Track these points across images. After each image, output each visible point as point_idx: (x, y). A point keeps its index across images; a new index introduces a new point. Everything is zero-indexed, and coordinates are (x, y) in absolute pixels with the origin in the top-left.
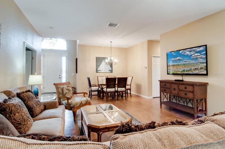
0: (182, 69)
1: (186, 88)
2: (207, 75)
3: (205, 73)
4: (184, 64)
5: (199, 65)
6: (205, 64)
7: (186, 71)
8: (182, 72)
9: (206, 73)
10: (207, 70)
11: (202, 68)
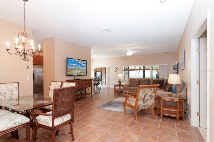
0: (77, 71)
1: (89, 82)
2: (86, 75)
3: (86, 74)
4: (78, 69)
5: (84, 70)
6: (86, 70)
10: (87, 73)
11: (85, 72)
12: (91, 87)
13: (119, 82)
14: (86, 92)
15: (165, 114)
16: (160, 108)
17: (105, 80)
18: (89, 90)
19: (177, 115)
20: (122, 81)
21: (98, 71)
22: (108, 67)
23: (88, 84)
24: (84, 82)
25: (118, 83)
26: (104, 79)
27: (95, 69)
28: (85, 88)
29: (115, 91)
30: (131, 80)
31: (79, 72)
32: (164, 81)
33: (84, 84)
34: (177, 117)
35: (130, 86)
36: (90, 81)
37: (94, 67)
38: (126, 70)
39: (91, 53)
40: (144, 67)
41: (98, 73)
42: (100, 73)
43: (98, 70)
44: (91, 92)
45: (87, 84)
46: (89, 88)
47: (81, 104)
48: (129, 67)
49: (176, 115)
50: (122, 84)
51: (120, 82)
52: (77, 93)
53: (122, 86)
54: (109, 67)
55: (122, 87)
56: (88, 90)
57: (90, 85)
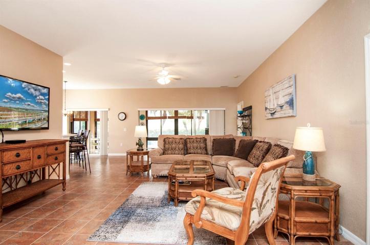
0: (24, 118)
1: (56, 149)
2: (48, 128)
4: (27, 110)
5: (42, 114)
6: (47, 114)
7: (29, 123)
8: (22, 124)
9: (47, 126)
10: (48, 121)
11: (44, 119)
12: (61, 164)
13: (137, 144)
14: (47, 177)
15: (301, 231)
16: (287, 217)
17: (96, 139)
18: (57, 170)
19: (330, 231)
20: (144, 141)
21: (77, 120)
22: (105, 111)
23: (54, 157)
24: (40, 151)
25: (135, 148)
26: (93, 135)
27: (72, 113)
28: (44, 169)
29: (128, 167)
30: (167, 140)
31: (29, 119)
32: (235, 140)
33: (39, 157)
34: (329, 237)
35: (164, 154)
36: (58, 146)
37: (69, 110)
38: (142, 117)
39: (64, 71)
40: (176, 112)
41: (76, 124)
42: (83, 123)
43: (78, 117)
44: (61, 178)
45: (48, 155)
46: (54, 166)
47: (24, 230)
48: (147, 112)
49: (327, 232)
50: (145, 151)
51: (140, 144)
52: (14, 185)
53: (147, 153)
54: (107, 111)
55: (145, 157)
56: (51, 170)
57: (60, 157)
